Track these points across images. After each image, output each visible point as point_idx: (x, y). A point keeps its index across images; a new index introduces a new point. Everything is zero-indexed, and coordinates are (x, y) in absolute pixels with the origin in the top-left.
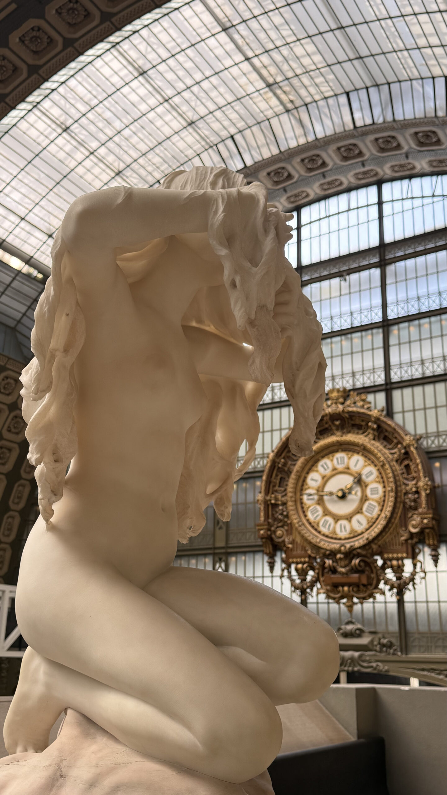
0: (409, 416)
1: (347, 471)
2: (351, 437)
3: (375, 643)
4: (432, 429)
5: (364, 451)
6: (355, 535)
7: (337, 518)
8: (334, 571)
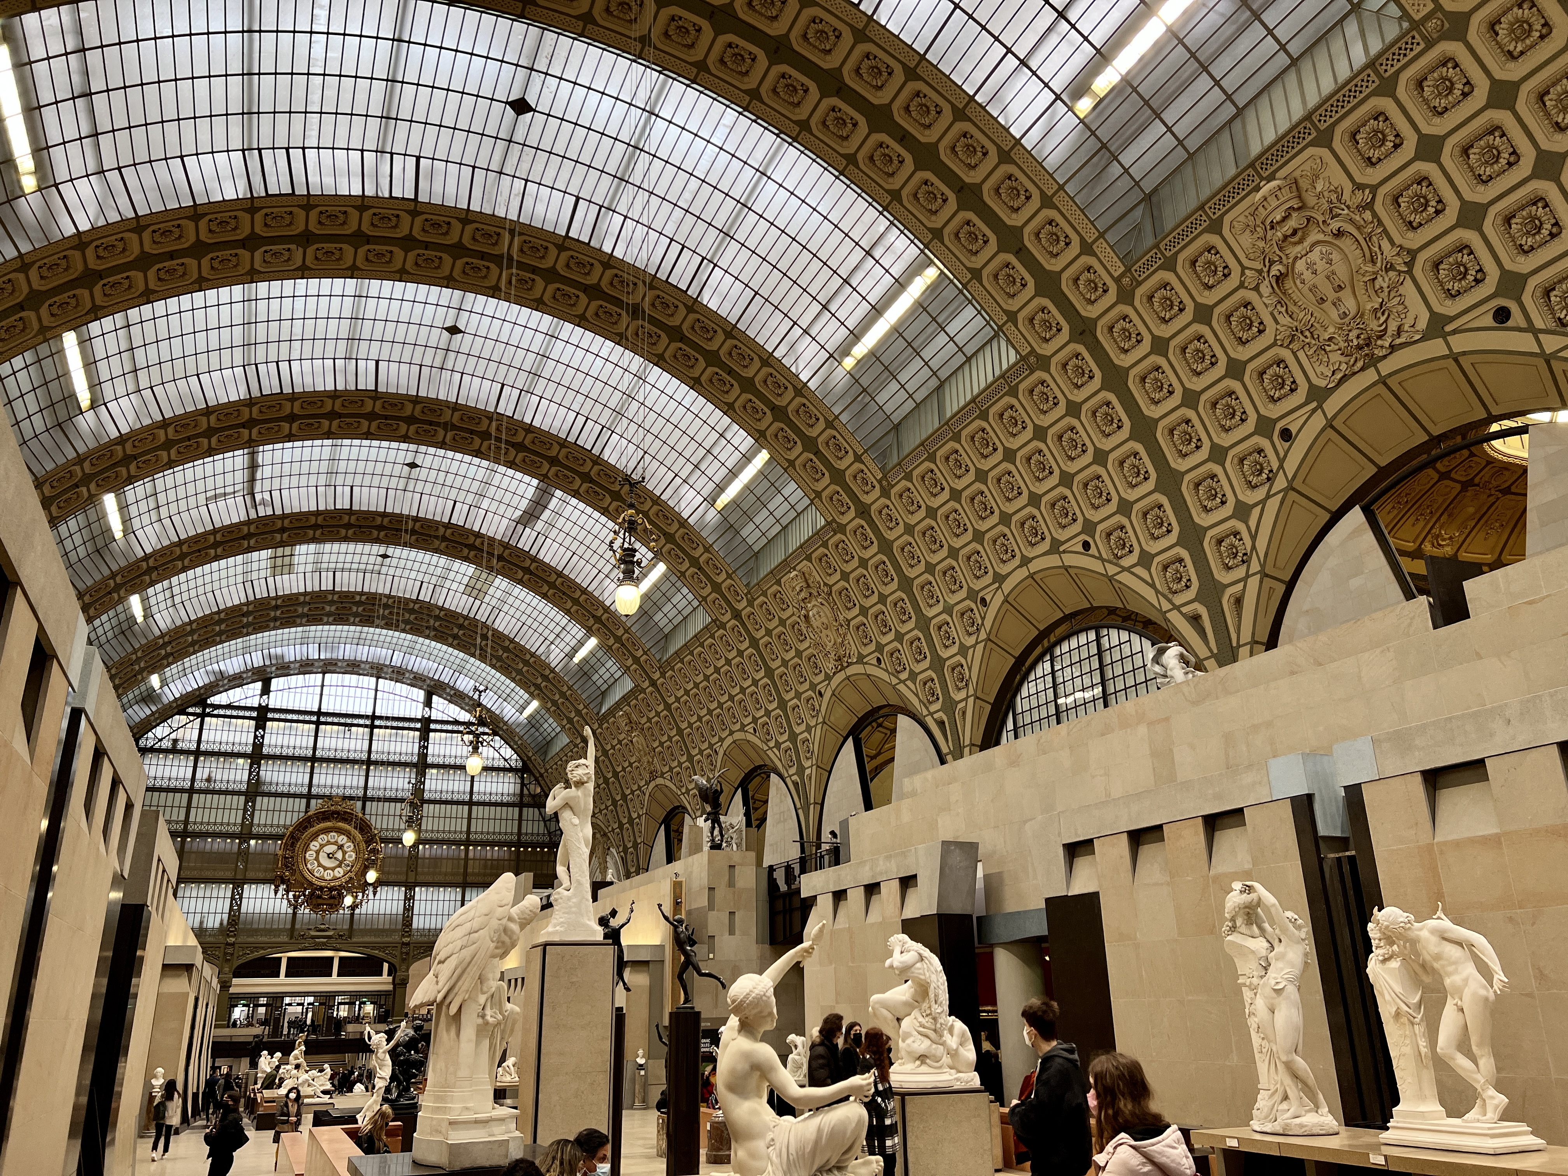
0: (373, 817)
1: (336, 843)
2: (341, 824)
3: (336, 935)
4: (384, 826)
5: (348, 834)
6: (335, 879)
7: (325, 869)
8: (319, 897)
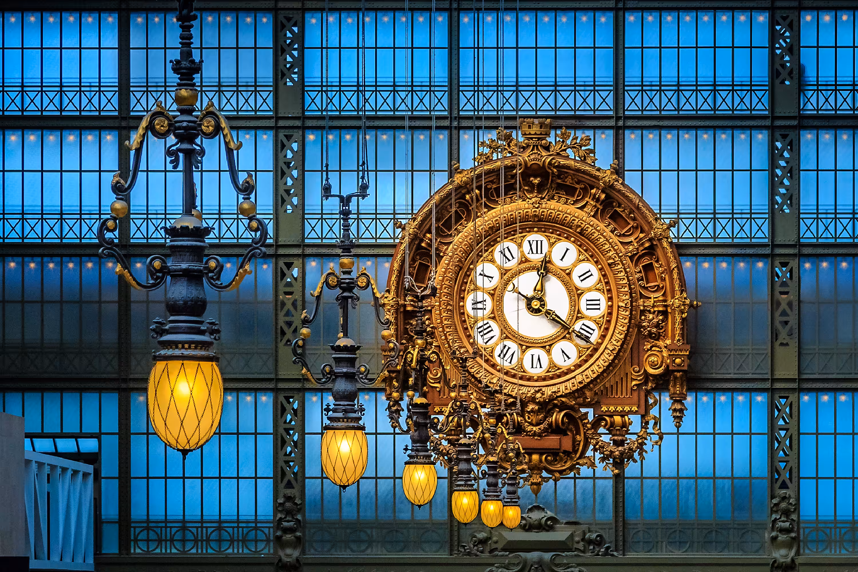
1: (546, 265)
2: (555, 207)
3: (577, 539)
6: (556, 374)
7: (525, 345)
